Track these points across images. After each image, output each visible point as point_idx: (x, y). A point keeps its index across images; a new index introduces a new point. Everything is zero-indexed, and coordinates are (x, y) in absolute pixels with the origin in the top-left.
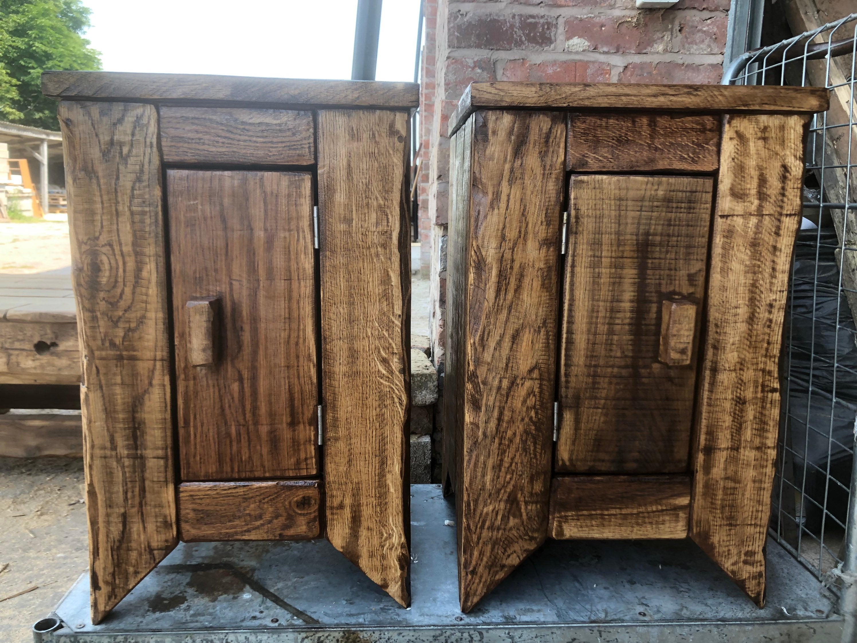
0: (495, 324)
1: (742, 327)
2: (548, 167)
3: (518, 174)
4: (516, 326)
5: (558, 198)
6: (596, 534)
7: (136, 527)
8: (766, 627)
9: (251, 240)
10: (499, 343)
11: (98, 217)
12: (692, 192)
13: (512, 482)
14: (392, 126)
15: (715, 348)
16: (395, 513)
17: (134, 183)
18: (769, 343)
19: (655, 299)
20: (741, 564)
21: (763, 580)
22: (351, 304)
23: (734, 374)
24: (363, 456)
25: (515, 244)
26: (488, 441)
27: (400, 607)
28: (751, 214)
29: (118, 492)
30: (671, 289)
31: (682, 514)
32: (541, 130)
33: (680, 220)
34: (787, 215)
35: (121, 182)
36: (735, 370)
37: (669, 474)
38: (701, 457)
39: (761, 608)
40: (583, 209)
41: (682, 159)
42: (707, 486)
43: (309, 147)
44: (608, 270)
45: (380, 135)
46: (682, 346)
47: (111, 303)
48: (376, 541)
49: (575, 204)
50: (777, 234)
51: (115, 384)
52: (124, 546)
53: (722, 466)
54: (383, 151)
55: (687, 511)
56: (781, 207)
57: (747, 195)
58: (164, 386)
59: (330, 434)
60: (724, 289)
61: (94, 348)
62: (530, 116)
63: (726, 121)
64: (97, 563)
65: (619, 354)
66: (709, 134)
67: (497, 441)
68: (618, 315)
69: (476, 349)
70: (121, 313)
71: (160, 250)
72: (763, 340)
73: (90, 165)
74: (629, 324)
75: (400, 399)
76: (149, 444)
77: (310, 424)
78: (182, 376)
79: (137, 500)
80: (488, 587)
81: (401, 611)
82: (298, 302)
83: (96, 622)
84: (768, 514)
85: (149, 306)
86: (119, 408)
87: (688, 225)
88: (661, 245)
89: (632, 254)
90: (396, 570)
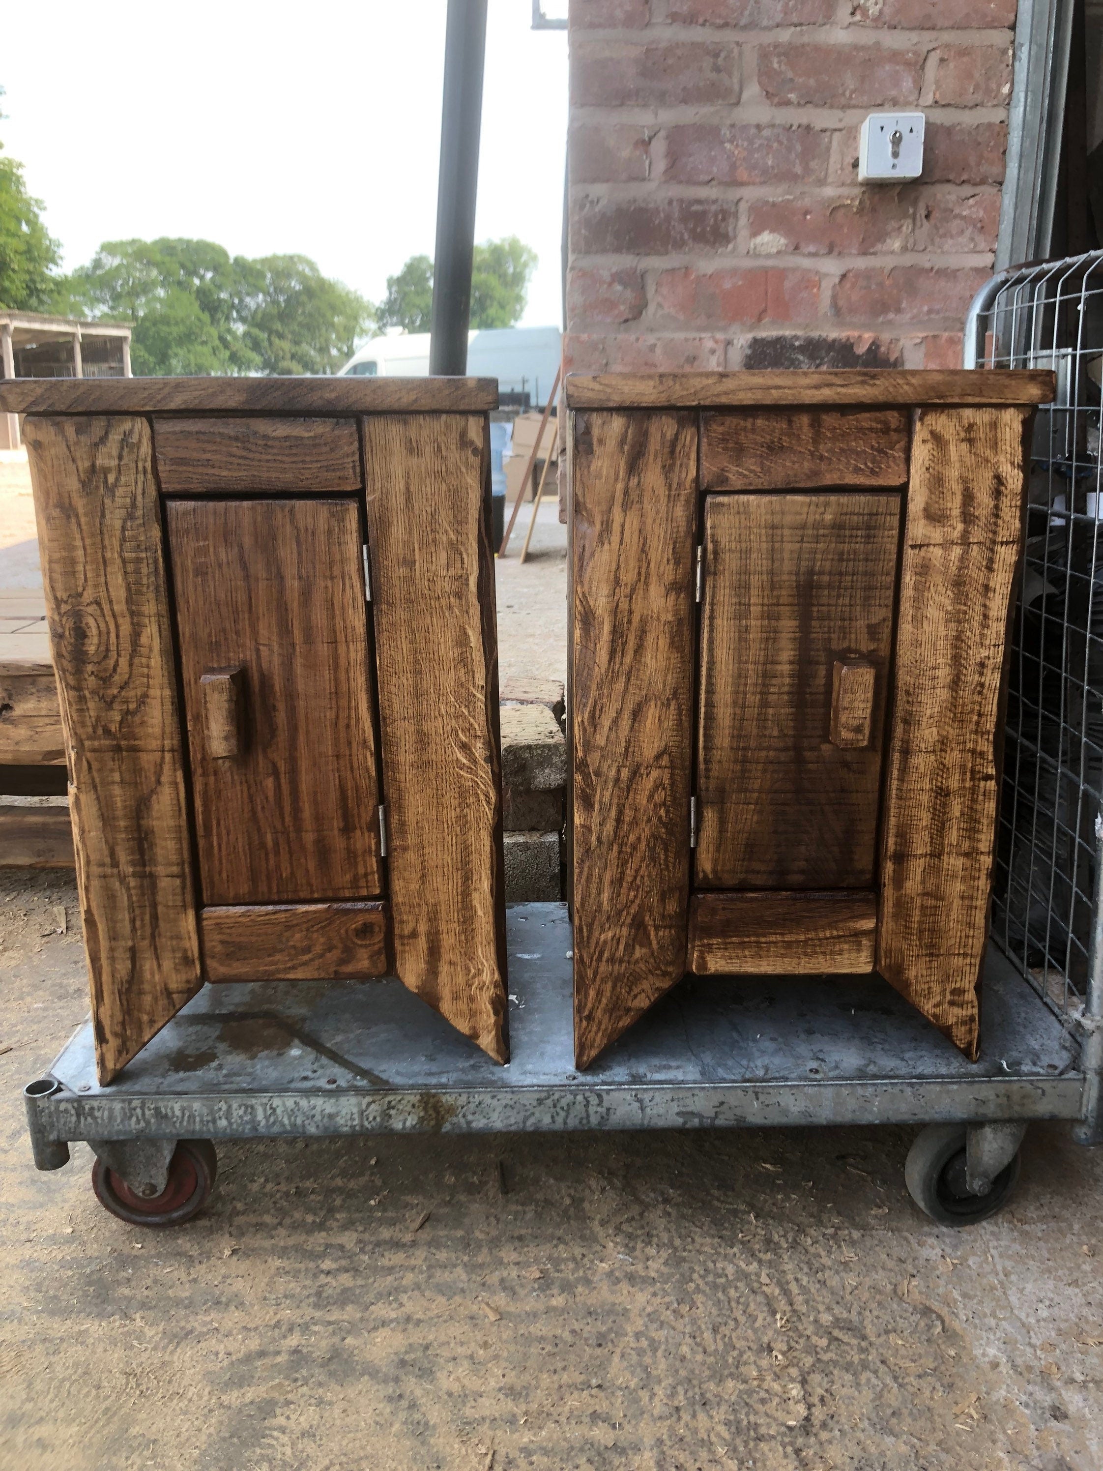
0: (610, 696)
1: (943, 694)
2: (675, 486)
3: (634, 496)
4: (637, 699)
5: (689, 527)
6: (751, 967)
7: (148, 965)
8: (976, 1086)
9: (281, 591)
10: (615, 721)
11: (80, 568)
12: (871, 514)
13: (638, 901)
14: (463, 434)
15: (906, 722)
16: (484, 943)
17: (125, 522)
18: (980, 715)
19: (823, 659)
20: (946, 1006)
21: (976, 1026)
22: (418, 673)
23: (933, 757)
24: (440, 870)
25: (633, 590)
26: (604, 848)
27: (496, 1064)
28: (953, 543)
29: (123, 920)
30: (845, 645)
31: (865, 942)
32: (663, 436)
33: (855, 553)
34: (1002, 543)
35: (108, 521)
36: (934, 751)
37: (847, 889)
38: (889, 867)
39: (975, 1062)
40: (724, 541)
41: (857, 470)
42: (899, 904)
43: (354, 467)
44: (759, 623)
45: (447, 448)
46: (856, 722)
47: (102, 679)
48: (461, 979)
49: (713, 536)
50: (990, 569)
51: (113, 783)
52: (135, 988)
53: (918, 878)
54: (452, 468)
55: (872, 937)
56: (995, 533)
57: (948, 517)
58: (176, 784)
59: (397, 842)
60: (917, 644)
61: (84, 737)
62: (649, 418)
63: (917, 417)
64: (102, 1010)
65: (775, 733)
66: (894, 436)
67: (615, 848)
68: (774, 681)
69: (585, 730)
70: (115, 691)
71: (164, 608)
72: (972, 711)
73: (67, 501)
74: (789, 693)
75: (487, 796)
76: (160, 859)
77: (369, 830)
78: (199, 771)
79: (148, 930)
80: (609, 1037)
81: (496, 1069)
82: (347, 672)
83: (104, 1084)
84: (982, 940)
85: (151, 682)
86: (119, 813)
87: (867, 560)
88: (830, 586)
89: (790, 600)
90: (488, 1016)
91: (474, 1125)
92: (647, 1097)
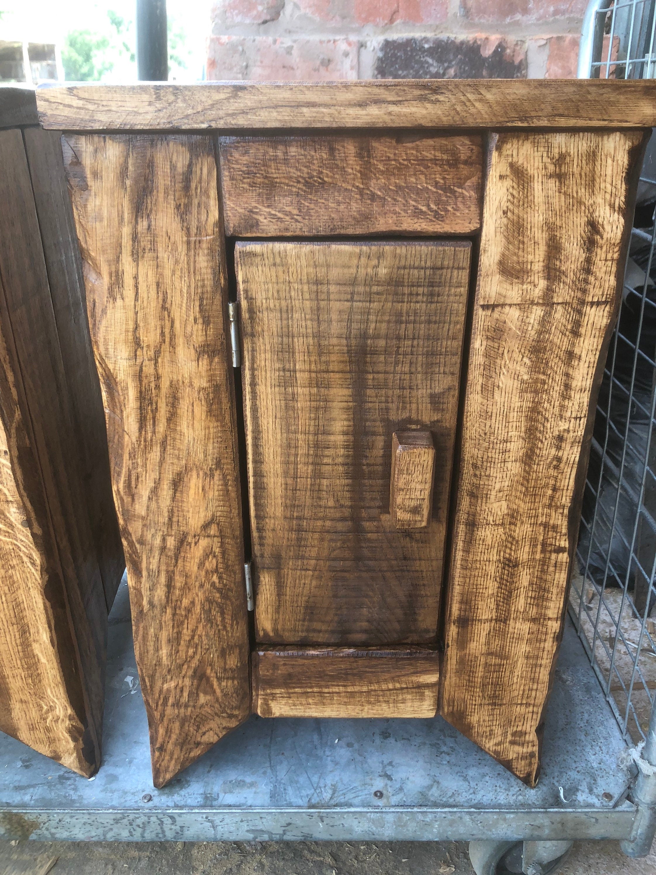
0: (145, 465)
1: (515, 468)
2: (194, 231)
3: (145, 242)
4: (177, 469)
5: (216, 281)
6: (314, 712)
8: (533, 815)
10: (155, 491)
12: (434, 268)
13: (198, 657)
15: (473, 495)
16: (53, 685)
18: (555, 489)
19: (381, 430)
20: (507, 745)
21: (535, 761)
23: (501, 530)
25: (158, 353)
26: (157, 611)
27: (79, 778)
28: (532, 303)
30: (405, 415)
31: (427, 693)
32: (173, 167)
33: (415, 314)
34: (592, 304)
36: (503, 524)
37: (412, 644)
38: (453, 631)
39: (533, 788)
40: (260, 298)
41: (417, 213)
42: (461, 661)
44: (306, 390)
46: (413, 503)
48: (34, 714)
49: (246, 291)
50: (576, 333)
53: (483, 640)
55: (435, 689)
56: (584, 291)
57: (528, 272)
60: (487, 415)
62: (153, 144)
63: (493, 145)
65: (331, 503)
66: (465, 170)
67: (169, 610)
68: (327, 452)
72: (546, 486)
74: (343, 465)
75: (31, 558)
80: (182, 764)
81: (82, 783)
84: (545, 692)
87: (429, 322)
88: (386, 351)
89: (341, 366)
90: (67, 742)
91: (57, 836)
92: (217, 819)
